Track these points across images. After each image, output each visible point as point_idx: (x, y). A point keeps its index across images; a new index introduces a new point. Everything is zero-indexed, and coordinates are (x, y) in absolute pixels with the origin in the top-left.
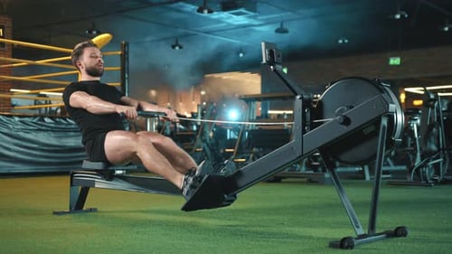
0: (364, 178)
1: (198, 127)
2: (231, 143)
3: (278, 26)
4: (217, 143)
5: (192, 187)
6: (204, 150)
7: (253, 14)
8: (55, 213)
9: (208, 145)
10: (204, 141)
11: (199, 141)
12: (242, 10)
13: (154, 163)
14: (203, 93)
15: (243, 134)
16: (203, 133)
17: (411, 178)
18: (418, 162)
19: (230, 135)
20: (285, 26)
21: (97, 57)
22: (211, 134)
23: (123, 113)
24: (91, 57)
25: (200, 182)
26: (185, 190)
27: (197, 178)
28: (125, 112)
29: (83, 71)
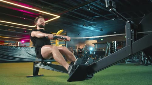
0: (125, 63)
1: (83, 51)
2: (91, 55)
3: (101, 29)
4: (88, 55)
5: (72, 70)
6: (84, 56)
7: (95, 27)
8: (27, 77)
9: (86, 55)
10: (84, 54)
11: (83, 54)
12: (93, 26)
13: (57, 58)
14: (85, 45)
15: (93, 53)
16: (84, 52)
17: (141, 63)
18: (143, 59)
19: (91, 53)
20: (103, 29)
21: (42, 21)
22: (86, 53)
23: (47, 36)
24: (41, 21)
25: (75, 68)
26: (69, 72)
27: (74, 66)
28: (48, 36)
29: (38, 26)
